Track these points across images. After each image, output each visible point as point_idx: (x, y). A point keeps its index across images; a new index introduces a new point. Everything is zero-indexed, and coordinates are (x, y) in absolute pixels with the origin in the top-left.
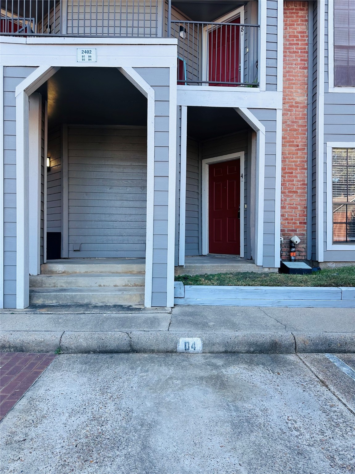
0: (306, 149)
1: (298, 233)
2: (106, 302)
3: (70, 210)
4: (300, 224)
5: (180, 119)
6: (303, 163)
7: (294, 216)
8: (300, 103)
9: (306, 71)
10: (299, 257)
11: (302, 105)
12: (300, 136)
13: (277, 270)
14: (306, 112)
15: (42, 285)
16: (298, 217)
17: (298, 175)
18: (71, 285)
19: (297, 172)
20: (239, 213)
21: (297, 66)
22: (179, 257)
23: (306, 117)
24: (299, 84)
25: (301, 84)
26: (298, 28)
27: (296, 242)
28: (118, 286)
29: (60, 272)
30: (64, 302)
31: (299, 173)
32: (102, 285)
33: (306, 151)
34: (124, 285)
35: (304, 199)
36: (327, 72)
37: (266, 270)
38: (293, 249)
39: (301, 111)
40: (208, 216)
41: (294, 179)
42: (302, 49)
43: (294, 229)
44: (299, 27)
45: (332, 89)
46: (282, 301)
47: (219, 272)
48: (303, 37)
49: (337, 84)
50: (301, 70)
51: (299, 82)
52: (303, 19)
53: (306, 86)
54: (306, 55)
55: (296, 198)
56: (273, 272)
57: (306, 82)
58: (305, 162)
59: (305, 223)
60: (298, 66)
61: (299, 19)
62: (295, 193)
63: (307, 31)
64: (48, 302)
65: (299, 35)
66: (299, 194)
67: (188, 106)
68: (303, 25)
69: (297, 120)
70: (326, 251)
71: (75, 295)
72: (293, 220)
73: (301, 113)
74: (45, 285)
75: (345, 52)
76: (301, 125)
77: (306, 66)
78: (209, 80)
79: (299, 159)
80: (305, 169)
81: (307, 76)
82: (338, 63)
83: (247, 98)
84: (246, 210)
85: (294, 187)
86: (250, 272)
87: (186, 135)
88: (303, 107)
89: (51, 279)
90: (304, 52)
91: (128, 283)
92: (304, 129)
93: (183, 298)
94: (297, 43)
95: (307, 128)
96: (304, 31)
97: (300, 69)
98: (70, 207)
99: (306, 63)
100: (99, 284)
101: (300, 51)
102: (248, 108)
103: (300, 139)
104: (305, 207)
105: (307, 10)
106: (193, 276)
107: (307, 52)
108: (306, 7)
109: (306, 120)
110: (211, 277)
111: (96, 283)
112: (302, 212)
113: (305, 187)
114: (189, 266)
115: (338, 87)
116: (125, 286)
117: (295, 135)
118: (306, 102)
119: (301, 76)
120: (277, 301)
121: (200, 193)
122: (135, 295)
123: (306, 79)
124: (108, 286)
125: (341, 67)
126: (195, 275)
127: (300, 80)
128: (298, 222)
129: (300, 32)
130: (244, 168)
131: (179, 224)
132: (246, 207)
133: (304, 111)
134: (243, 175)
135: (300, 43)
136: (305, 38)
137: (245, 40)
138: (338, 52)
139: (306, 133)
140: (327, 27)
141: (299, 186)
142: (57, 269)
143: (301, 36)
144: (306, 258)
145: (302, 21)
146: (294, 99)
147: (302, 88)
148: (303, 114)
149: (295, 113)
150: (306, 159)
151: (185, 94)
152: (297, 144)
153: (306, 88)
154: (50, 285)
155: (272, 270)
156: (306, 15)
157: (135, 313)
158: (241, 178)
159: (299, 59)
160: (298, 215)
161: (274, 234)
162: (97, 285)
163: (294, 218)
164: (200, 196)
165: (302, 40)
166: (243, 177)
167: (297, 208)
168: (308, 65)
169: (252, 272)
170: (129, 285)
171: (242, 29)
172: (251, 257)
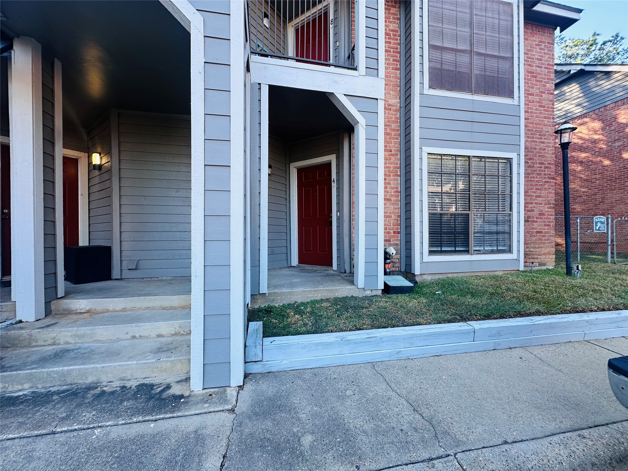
0: (399, 155)
1: (391, 243)
2: (129, 378)
3: (122, 218)
4: (394, 233)
5: (259, 100)
6: (396, 169)
7: (388, 225)
8: (393, 106)
9: (398, 72)
10: (393, 268)
11: (394, 108)
12: (393, 141)
13: (381, 292)
14: (398, 116)
15: (30, 343)
16: (392, 226)
17: (391, 182)
18: (83, 339)
19: (390, 178)
20: (331, 221)
21: (389, 66)
22: (259, 282)
23: (399, 121)
24: (391, 85)
25: (394, 85)
26: (390, 26)
27: (393, 254)
28: (162, 336)
29: (82, 311)
30: (47, 385)
31: (392, 180)
32: (137, 335)
33: (399, 157)
34: (173, 333)
35: (397, 207)
36: (422, 72)
37: (368, 293)
38: (389, 261)
39: (394, 115)
40: (297, 224)
41: (387, 186)
42: (394, 49)
43: (388, 239)
44: (391, 24)
45: (427, 91)
46: (402, 351)
47: (312, 299)
48: (395, 35)
49: (432, 86)
50: (394, 71)
51: (391, 83)
52: (395, 16)
53: (399, 88)
54: (398, 55)
55: (390, 206)
56: (376, 294)
57: (398, 84)
58: (398, 169)
59: (399, 233)
60: (391, 67)
61: (391, 16)
62: (388, 201)
63: (399, 30)
64: (13, 388)
65: (392, 33)
66: (392, 202)
67: (269, 85)
68: (395, 23)
69: (389, 124)
70: (422, 262)
71: (68, 371)
72: (387, 229)
73: (394, 116)
74: (37, 342)
75: (438, 54)
76: (394, 129)
77: (398, 67)
78: (297, 56)
79: (392, 165)
80: (398, 175)
81: (399, 77)
82: (433, 65)
83: (343, 82)
84: (338, 219)
85: (388, 194)
86: (349, 296)
87: (268, 122)
88: (396, 110)
89: (47, 332)
90: (396, 52)
91: (180, 330)
92: (397, 134)
93: (260, 361)
94: (389, 42)
95: (399, 132)
96: (396, 30)
97: (393, 69)
98: (123, 215)
99: (398, 63)
100: (133, 335)
101: (392, 50)
102: (345, 95)
103: (393, 144)
104: (398, 215)
105: (400, 7)
106: (278, 306)
107: (400, 53)
108: (398, 4)
109: (399, 124)
110: (303, 308)
111: (127, 334)
112: (396, 221)
113: (399, 195)
114: (274, 293)
115: (433, 89)
116: (175, 334)
117: (388, 140)
118: (399, 105)
119: (393, 77)
120: (396, 352)
121: (288, 199)
122: (180, 361)
123: (398, 81)
124: (147, 338)
125: (436, 69)
126: (281, 305)
127: (392, 82)
128: (392, 231)
129: (392, 31)
130: (335, 172)
131: (259, 238)
132: (338, 215)
133: (396, 115)
134: (335, 180)
135: (392, 41)
136: (397, 37)
137: (335, 34)
138: (432, 52)
139: (399, 138)
140: (422, 24)
141: (393, 194)
142: (78, 306)
143: (393, 35)
144: (400, 269)
145: (394, 18)
146: (387, 101)
147: (395, 89)
148: (397, 118)
149: (388, 116)
150: (399, 165)
151: (265, 68)
152: (390, 149)
153: (398, 90)
154: (45, 341)
155: (374, 293)
156: (398, 13)
157: (163, 419)
158: (333, 183)
159: (391, 59)
160: (392, 223)
161: (377, 249)
162: (129, 336)
163: (388, 227)
164: (288, 201)
165: (394, 39)
166: (335, 182)
167: (391, 217)
168: (400, 66)
169: (352, 296)
170: (182, 332)
171: (332, 21)
172: (345, 270)
